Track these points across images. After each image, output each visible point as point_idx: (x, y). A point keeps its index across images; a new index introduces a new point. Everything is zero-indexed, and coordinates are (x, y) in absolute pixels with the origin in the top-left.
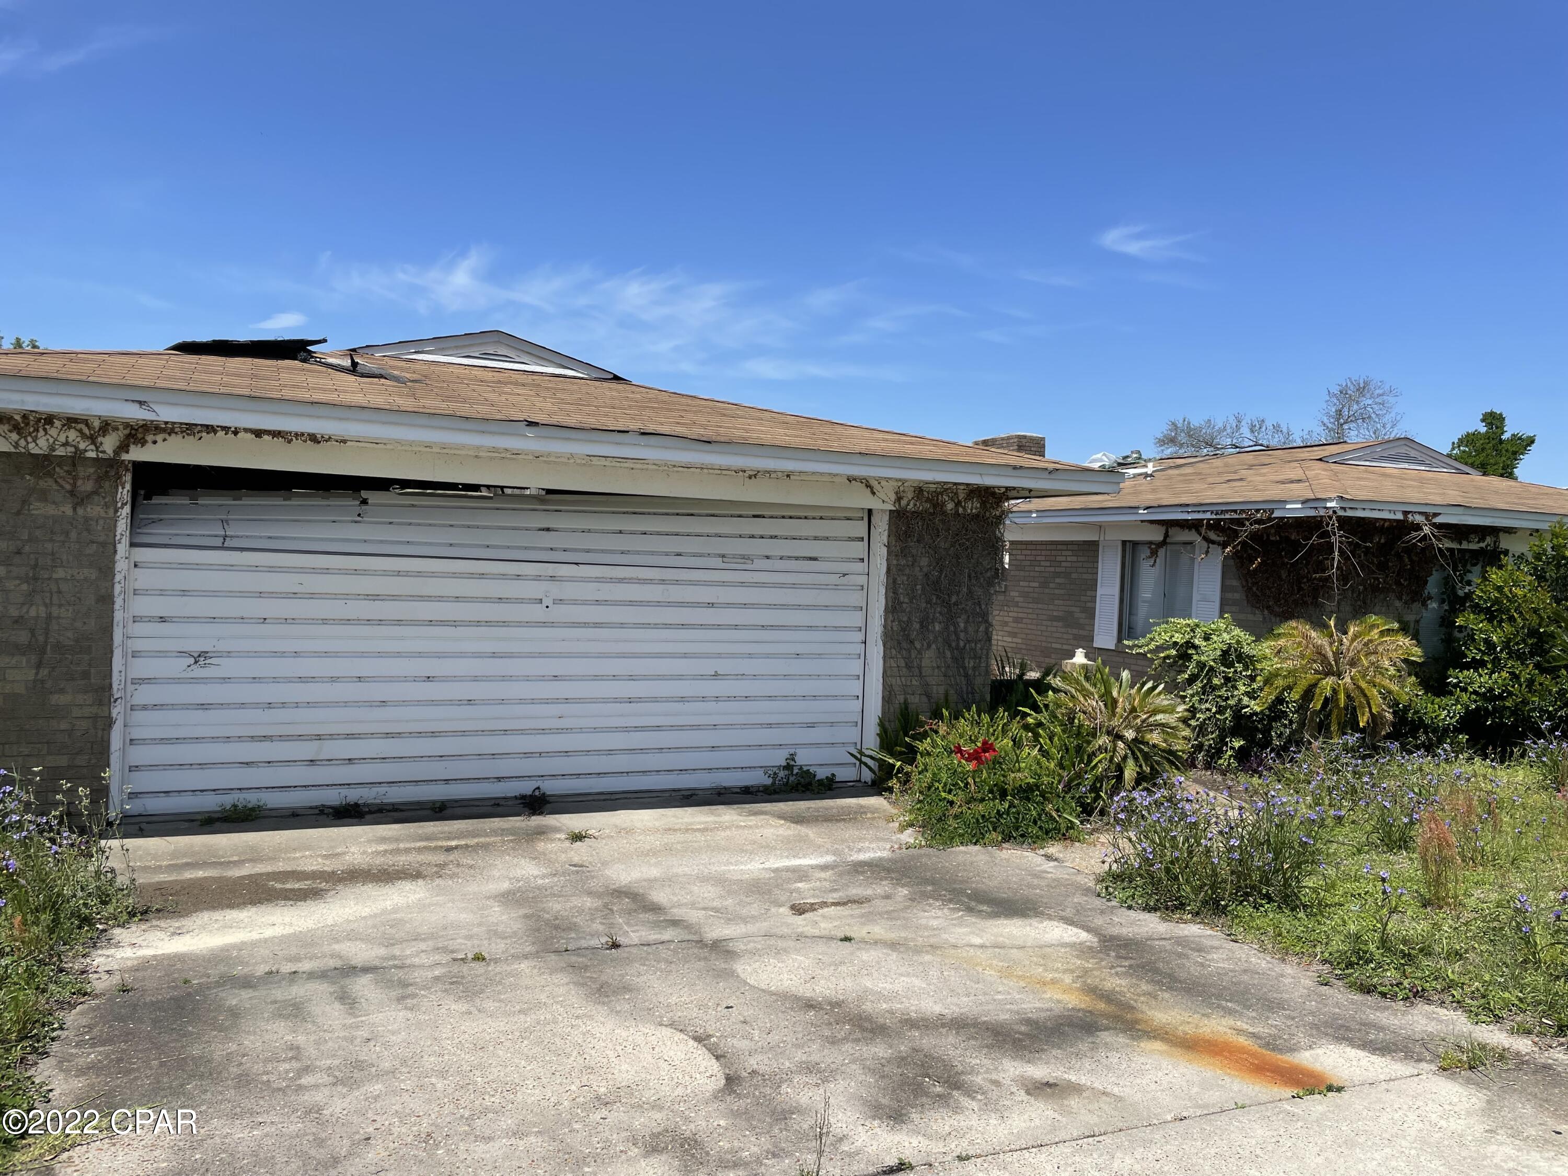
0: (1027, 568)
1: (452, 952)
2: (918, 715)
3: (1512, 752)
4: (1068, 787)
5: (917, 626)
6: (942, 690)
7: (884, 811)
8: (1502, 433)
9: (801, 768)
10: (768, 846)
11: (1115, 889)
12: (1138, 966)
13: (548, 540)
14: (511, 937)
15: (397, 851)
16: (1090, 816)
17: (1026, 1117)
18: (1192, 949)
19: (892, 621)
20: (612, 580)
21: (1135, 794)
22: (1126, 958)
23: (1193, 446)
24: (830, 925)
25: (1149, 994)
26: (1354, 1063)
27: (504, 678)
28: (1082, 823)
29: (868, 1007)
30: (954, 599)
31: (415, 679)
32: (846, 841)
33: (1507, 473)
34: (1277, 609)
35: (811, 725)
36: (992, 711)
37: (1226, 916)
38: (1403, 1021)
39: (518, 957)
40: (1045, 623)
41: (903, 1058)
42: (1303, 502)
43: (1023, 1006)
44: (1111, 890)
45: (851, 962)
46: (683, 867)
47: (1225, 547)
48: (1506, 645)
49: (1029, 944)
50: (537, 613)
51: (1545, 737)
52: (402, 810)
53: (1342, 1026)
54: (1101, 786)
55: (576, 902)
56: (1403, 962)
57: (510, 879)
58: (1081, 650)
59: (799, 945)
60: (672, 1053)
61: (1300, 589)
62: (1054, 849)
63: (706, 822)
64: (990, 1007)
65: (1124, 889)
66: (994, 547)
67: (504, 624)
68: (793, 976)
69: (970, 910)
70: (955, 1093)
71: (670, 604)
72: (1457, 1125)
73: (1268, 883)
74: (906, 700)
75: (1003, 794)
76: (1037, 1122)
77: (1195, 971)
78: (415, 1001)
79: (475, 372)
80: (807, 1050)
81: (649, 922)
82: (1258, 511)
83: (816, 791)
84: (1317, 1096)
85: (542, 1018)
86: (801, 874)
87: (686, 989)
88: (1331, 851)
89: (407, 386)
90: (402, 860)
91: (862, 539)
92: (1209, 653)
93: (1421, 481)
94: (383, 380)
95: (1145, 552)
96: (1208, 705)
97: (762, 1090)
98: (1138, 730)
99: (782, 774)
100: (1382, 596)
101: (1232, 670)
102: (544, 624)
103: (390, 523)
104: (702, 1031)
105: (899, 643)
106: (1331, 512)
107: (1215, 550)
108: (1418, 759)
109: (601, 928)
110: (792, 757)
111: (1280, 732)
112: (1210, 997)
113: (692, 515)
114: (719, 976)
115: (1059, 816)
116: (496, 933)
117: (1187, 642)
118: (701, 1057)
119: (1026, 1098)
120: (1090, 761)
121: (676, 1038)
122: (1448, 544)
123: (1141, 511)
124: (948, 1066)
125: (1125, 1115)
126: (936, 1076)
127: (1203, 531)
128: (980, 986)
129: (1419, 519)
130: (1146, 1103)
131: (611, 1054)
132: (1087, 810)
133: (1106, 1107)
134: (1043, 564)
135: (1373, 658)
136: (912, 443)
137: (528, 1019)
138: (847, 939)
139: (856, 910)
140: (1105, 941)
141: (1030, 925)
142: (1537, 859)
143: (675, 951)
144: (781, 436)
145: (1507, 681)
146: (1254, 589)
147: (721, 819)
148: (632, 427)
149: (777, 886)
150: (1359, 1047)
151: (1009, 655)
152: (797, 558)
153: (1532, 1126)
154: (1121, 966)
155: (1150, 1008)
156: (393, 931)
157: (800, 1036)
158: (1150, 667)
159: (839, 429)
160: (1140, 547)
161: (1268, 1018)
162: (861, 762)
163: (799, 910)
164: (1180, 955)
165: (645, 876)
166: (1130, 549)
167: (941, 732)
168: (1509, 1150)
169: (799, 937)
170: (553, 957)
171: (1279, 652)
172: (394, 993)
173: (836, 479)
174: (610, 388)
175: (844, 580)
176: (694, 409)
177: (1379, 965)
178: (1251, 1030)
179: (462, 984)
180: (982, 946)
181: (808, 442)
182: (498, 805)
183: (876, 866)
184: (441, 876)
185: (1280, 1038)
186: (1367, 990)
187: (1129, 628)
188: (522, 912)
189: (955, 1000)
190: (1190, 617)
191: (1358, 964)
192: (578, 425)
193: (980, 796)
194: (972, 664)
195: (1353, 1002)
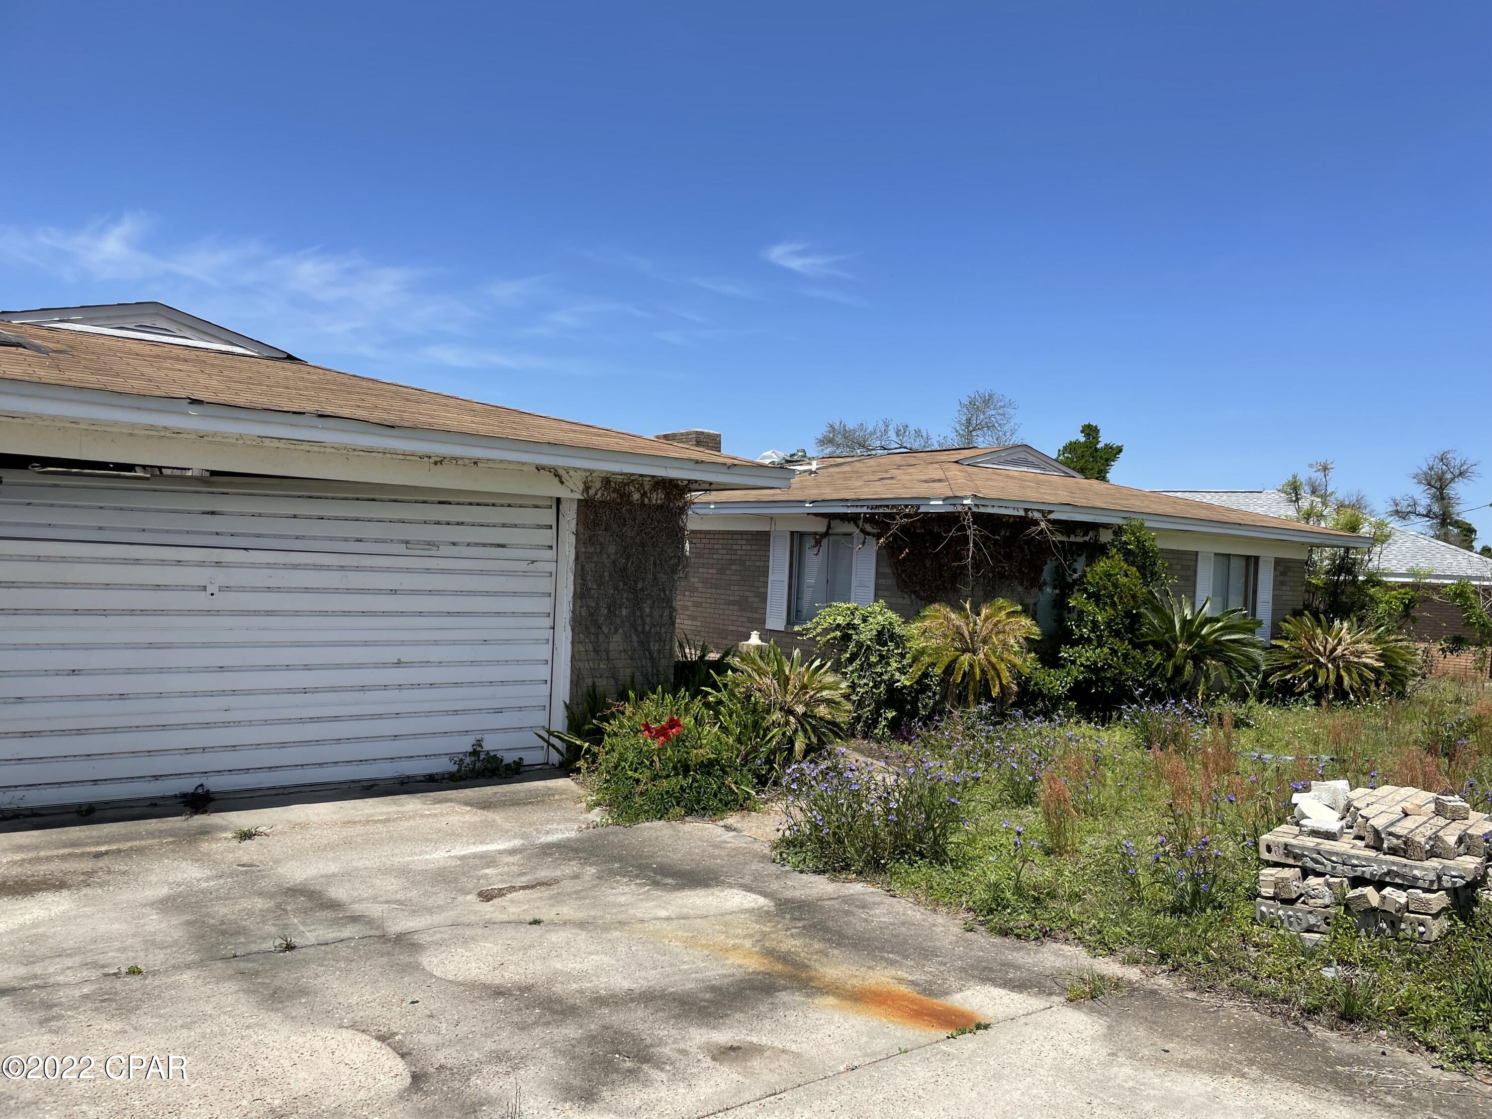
0: (705, 556)
1: (103, 966)
2: (605, 697)
3: (1111, 717)
4: (745, 761)
5: (605, 611)
6: (628, 672)
7: (572, 792)
8: (1097, 443)
9: (488, 753)
10: (453, 834)
11: (788, 854)
12: (811, 926)
13: (213, 524)
14: (172, 946)
15: (38, 860)
16: (765, 786)
17: (712, 1082)
18: (857, 906)
19: (581, 607)
20: (285, 566)
21: (803, 765)
22: (799, 920)
23: (848, 446)
24: (519, 909)
25: (821, 952)
26: (998, 1001)
27: (161, 670)
28: (757, 793)
29: (558, 989)
30: (640, 585)
31: (58, 673)
32: (534, 823)
33: (1101, 476)
34: (922, 594)
35: (499, 711)
36: (675, 691)
37: (886, 873)
38: (1035, 960)
39: (179, 967)
40: (722, 607)
41: (594, 1037)
42: (944, 500)
43: (707, 974)
44: (785, 856)
45: (540, 944)
46: (363, 861)
47: (879, 538)
48: (1108, 624)
49: (712, 913)
50: (200, 600)
51: (1136, 702)
52: (41, 815)
53: (986, 968)
54: (775, 758)
55: (245, 904)
56: (1033, 905)
57: (170, 884)
58: (755, 632)
59: (487, 932)
60: (353, 1056)
61: (941, 576)
62: (733, 819)
63: (388, 813)
64: (677, 978)
65: (796, 854)
66: (677, 534)
67: (162, 613)
68: (481, 964)
69: (656, 884)
70: (645, 1067)
71: (349, 591)
72: (1084, 1051)
73: (921, 841)
74: (594, 683)
75: (686, 769)
76: (723, 1086)
77: (860, 926)
78: (60, 1023)
79: (130, 345)
80: (497, 1038)
81: (326, 920)
82: (906, 506)
83: (504, 775)
84: (968, 1035)
85: (208, 1031)
86: (489, 860)
87: (368, 987)
88: (971, 808)
89: (49, 357)
90: (43, 869)
91: (551, 527)
92: (866, 634)
93: (1038, 483)
94: (21, 350)
95: (809, 542)
96: (865, 681)
97: (450, 1085)
98: (807, 705)
99: (468, 760)
100: (1007, 582)
101: (886, 648)
102: (208, 613)
103: (29, 504)
104: (385, 1029)
105: (587, 628)
106: (967, 509)
107: (871, 540)
108: (1039, 725)
109: (273, 930)
110: (479, 743)
111: (927, 701)
112: (874, 951)
113: (374, 500)
114: (404, 971)
115: (737, 788)
116: (153, 943)
117: (848, 624)
118: (385, 1057)
119: (711, 1063)
120: (765, 736)
121: (357, 1040)
122: (1058, 538)
123: (807, 505)
124: (637, 1040)
125: (803, 1071)
126: (626, 1052)
127: (861, 523)
128: (667, 958)
129: (1037, 515)
130: (821, 1057)
131: (287, 1064)
132: (762, 781)
133: (785, 1065)
134: (720, 552)
135: (1001, 637)
136: (600, 436)
137: (192, 1034)
138: (536, 922)
139: (545, 892)
140: (780, 905)
141: (713, 894)
142: (1135, 808)
143: (355, 949)
144: (468, 423)
145: (1108, 656)
146: (903, 576)
147: (403, 809)
148: (308, 409)
149: (464, 874)
150: (1000, 986)
151: (689, 637)
152: (485, 545)
153: (1145, 1047)
154: (795, 928)
155: (823, 965)
156: (34, 948)
157: (489, 1024)
158: (816, 647)
159: (527, 418)
160: (807, 537)
161: (924, 965)
162: (549, 744)
163: (487, 896)
164: (847, 913)
165: (323, 872)
166: (798, 538)
167: (627, 713)
168: (1127, 1070)
169: (488, 924)
170: (219, 964)
171: (925, 632)
172: (36, 1016)
173: (525, 468)
174: (283, 368)
175: (532, 567)
176: (376, 392)
177: (1014, 910)
178: (910, 978)
179: (115, 1000)
180: (668, 919)
181: (496, 431)
182: (155, 805)
183: (564, 846)
184: (89, 885)
185: (935, 983)
186: (1005, 933)
187: (797, 611)
188: (185, 917)
189: (643, 974)
190: (847, 600)
191: (996, 910)
192: (248, 405)
193: (664, 773)
194: (657, 647)
195: (994, 945)
